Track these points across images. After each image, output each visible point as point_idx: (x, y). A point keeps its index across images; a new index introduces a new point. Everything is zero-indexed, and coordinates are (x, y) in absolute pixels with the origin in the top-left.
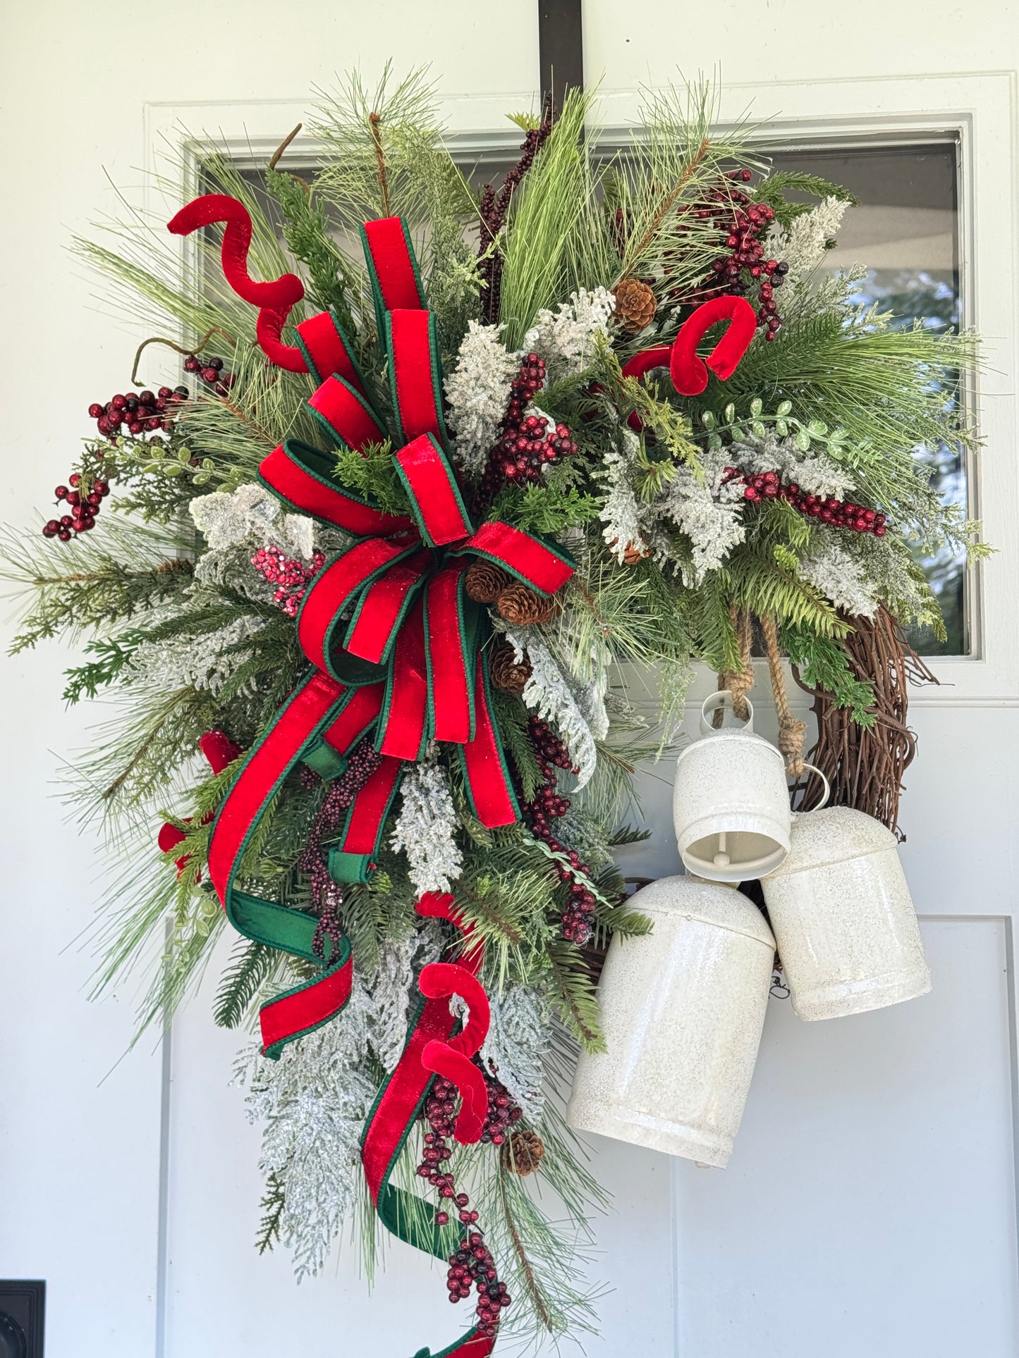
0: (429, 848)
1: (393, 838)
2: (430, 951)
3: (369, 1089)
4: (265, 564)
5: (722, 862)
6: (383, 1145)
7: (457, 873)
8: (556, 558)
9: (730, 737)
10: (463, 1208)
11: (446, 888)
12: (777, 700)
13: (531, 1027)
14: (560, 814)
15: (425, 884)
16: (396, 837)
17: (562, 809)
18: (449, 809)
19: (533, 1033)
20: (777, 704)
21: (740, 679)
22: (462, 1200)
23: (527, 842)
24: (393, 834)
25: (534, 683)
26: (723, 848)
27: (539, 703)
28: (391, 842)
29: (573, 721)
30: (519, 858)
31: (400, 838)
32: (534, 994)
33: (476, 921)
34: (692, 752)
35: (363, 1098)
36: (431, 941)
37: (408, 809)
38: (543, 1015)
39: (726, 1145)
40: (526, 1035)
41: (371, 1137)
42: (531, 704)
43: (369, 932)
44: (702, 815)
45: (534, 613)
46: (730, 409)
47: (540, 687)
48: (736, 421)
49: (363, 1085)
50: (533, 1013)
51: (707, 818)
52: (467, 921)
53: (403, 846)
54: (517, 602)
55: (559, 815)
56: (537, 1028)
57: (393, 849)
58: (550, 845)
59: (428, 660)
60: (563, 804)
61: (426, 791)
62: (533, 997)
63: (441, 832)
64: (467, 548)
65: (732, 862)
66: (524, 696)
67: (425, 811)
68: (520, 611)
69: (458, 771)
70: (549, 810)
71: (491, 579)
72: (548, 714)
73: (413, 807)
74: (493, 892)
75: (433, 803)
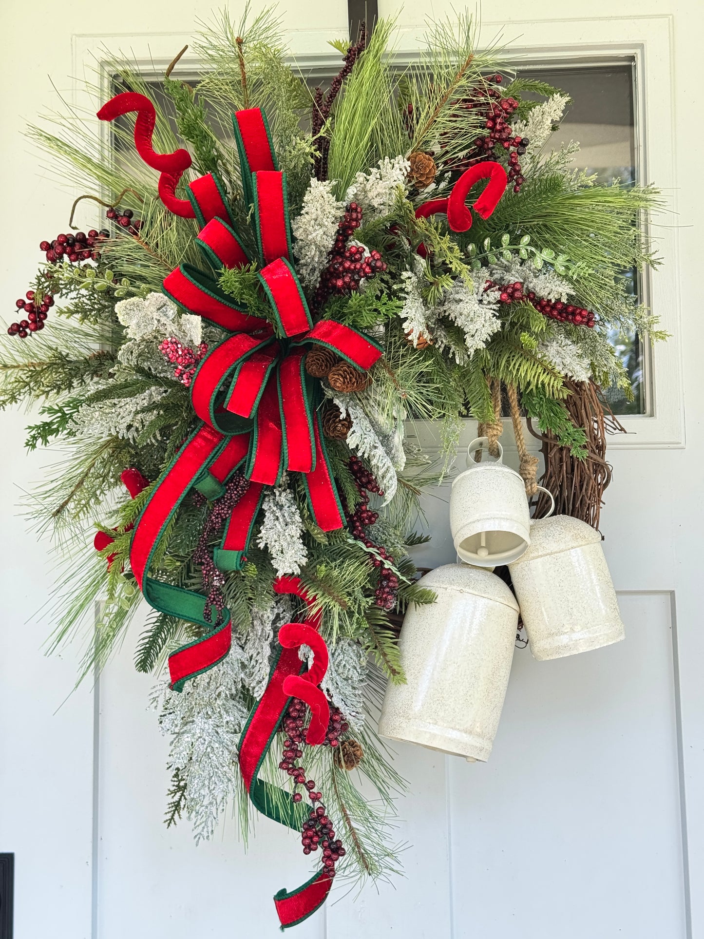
0: (285, 545)
1: (259, 538)
2: (284, 618)
3: (243, 712)
4: (168, 350)
5: (483, 553)
6: (254, 750)
7: (304, 561)
8: (370, 344)
9: (488, 467)
10: (312, 790)
11: (297, 571)
12: (519, 443)
13: (354, 667)
14: (372, 522)
15: (283, 569)
16: (261, 538)
17: (373, 519)
18: (297, 518)
19: (355, 672)
20: (518, 446)
21: (494, 429)
22: (310, 785)
23: (350, 541)
24: (259, 536)
25: (354, 432)
26: (483, 544)
27: (357, 446)
29: (381, 458)
30: (344, 553)
31: (264, 538)
32: (355, 646)
33: (317, 595)
34: (463, 478)
35: (239, 718)
36: (284, 611)
37: (269, 519)
38: (362, 660)
39: (487, 745)
40: (351, 672)
41: (246, 745)
42: (352, 446)
43: (242, 604)
44: (471, 520)
45: (353, 384)
46: (487, 242)
47: (358, 434)
48: (491, 250)
49: (240, 710)
50: (355, 658)
51: (474, 522)
52: (310, 595)
53: (266, 544)
54: (342, 376)
55: (371, 524)
56: (358, 668)
57: (259, 546)
58: (366, 544)
59: (282, 416)
60: (373, 516)
61: (281, 507)
62: (355, 647)
63: (293, 533)
64: (307, 338)
65: (489, 554)
66: (348, 441)
67: (281, 520)
68: (344, 383)
69: (303, 492)
70: (364, 520)
71: (323, 361)
72: (364, 453)
73: (272, 517)
74: (328, 575)
75: (286, 514)
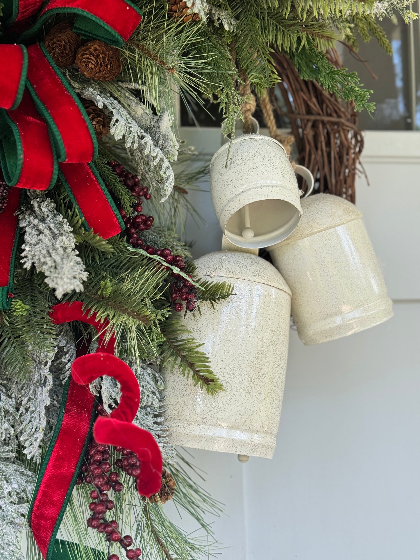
0: (58, 259)
1: (23, 258)
2: (68, 351)
3: (28, 476)
6: (48, 511)
7: (85, 276)
8: (128, 5)
10: (128, 548)
11: (80, 288)
13: (153, 393)
14: (147, 227)
15: (62, 286)
16: (26, 257)
17: (149, 223)
18: (67, 228)
19: (155, 398)
22: (125, 542)
23: (131, 249)
24: (23, 255)
25: (117, 121)
27: (124, 136)
28: (22, 261)
30: (124, 265)
31: (30, 257)
32: (149, 369)
33: (108, 316)
35: (24, 484)
36: (67, 343)
37: (30, 236)
38: (159, 383)
39: (272, 442)
40: (150, 399)
41: (38, 507)
42: (118, 137)
43: (14, 351)
45: (107, 66)
47: (122, 123)
49: (22, 474)
50: (152, 382)
52: (101, 316)
53: (33, 264)
54: (94, 54)
55: (147, 229)
56: (157, 393)
57: (25, 267)
58: (147, 250)
60: (148, 221)
61: (43, 220)
62: (149, 370)
63: (67, 243)
64: (45, 13)
66: (112, 131)
67: (47, 232)
68: (97, 63)
69: (67, 200)
70: (139, 226)
71: (66, 43)
72: (133, 143)
73: (34, 232)
74: (116, 291)
75: (52, 226)
